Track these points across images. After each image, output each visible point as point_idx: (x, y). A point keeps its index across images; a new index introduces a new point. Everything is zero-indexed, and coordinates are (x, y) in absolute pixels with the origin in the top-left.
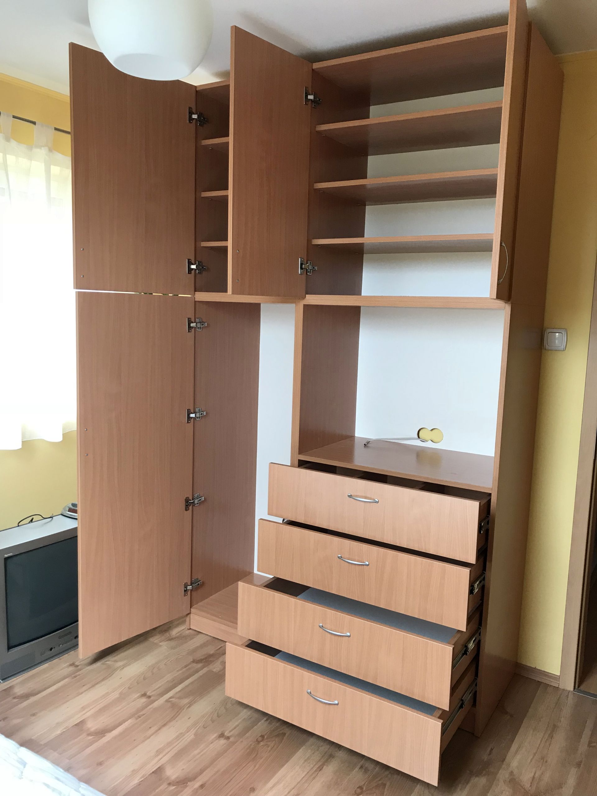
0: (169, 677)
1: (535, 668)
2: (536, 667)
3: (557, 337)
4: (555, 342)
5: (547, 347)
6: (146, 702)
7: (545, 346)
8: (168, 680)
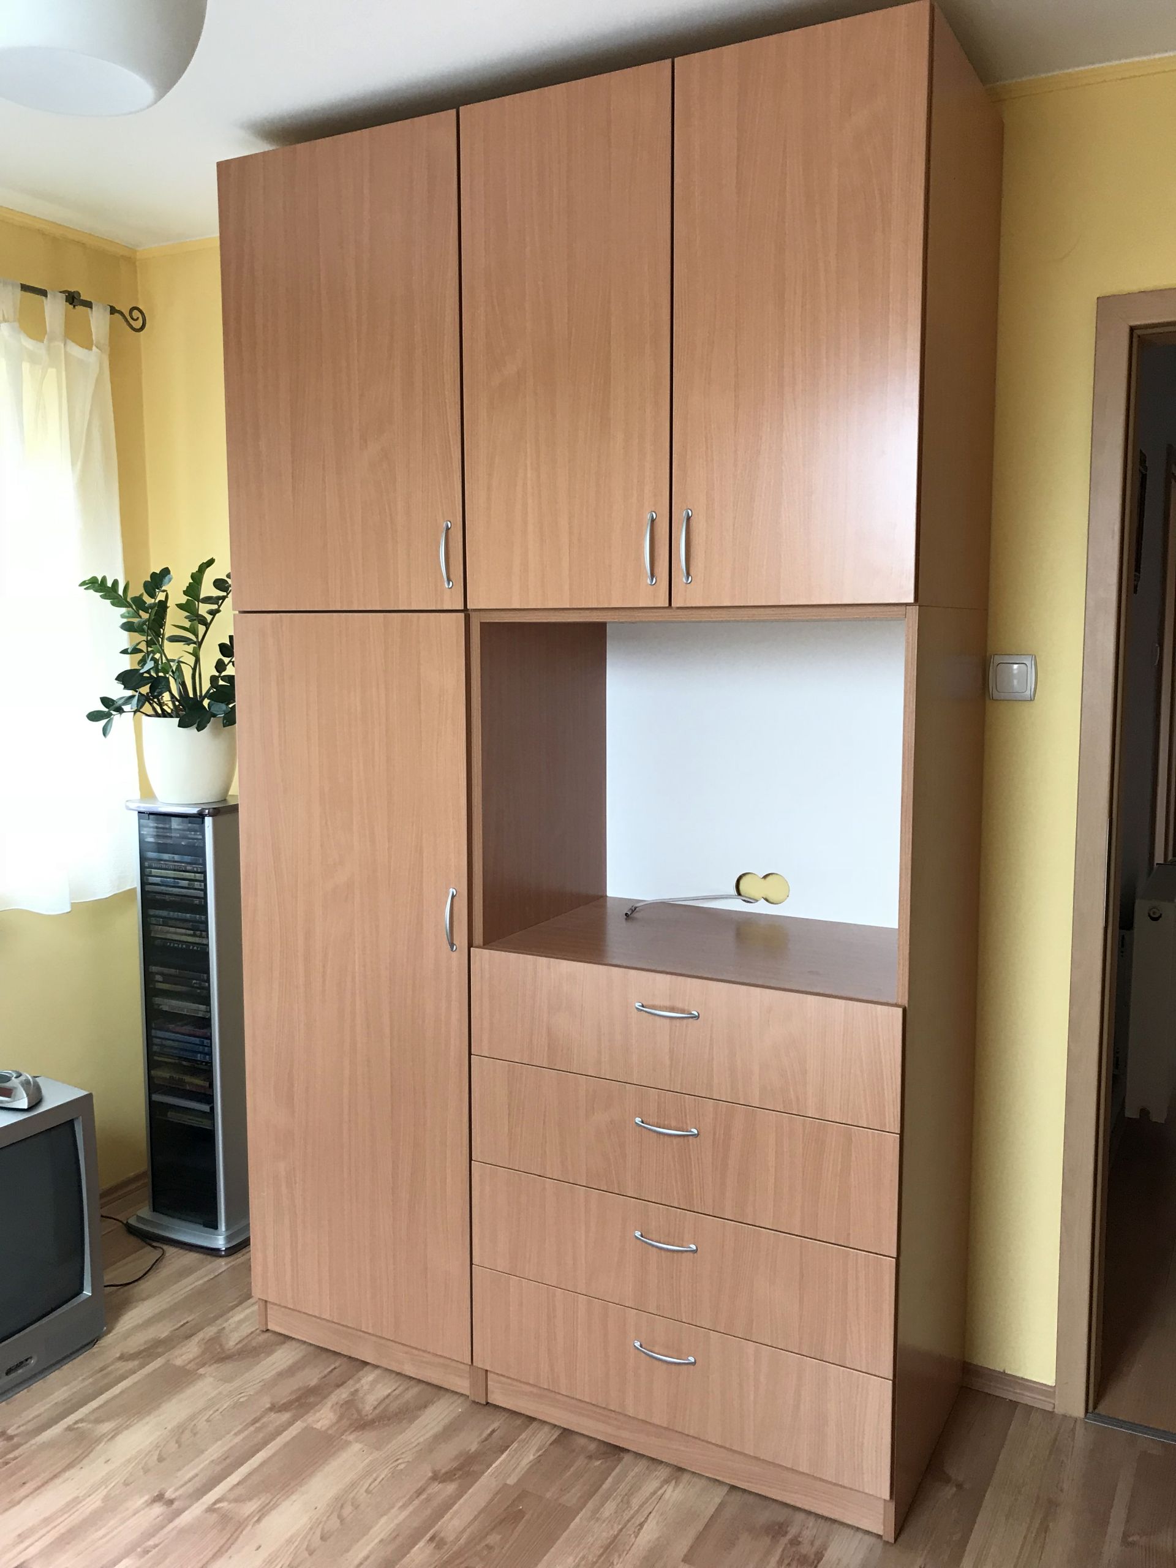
0: (215, 1451)
1: (1004, 1373)
2: (1004, 1371)
3: (1015, 672)
4: (1013, 682)
5: (996, 695)
6: (162, 1515)
7: (991, 692)
8: (212, 1458)
